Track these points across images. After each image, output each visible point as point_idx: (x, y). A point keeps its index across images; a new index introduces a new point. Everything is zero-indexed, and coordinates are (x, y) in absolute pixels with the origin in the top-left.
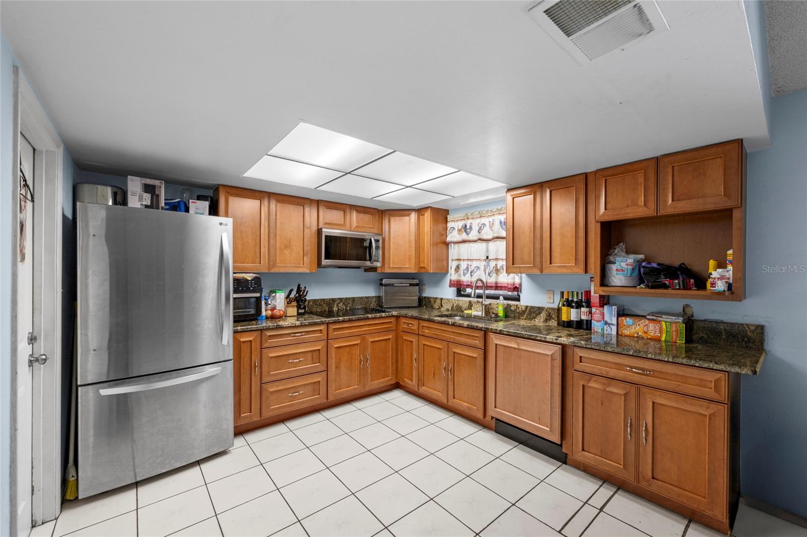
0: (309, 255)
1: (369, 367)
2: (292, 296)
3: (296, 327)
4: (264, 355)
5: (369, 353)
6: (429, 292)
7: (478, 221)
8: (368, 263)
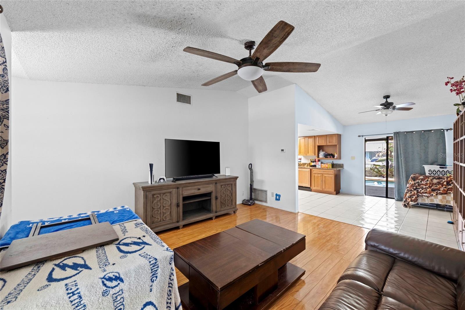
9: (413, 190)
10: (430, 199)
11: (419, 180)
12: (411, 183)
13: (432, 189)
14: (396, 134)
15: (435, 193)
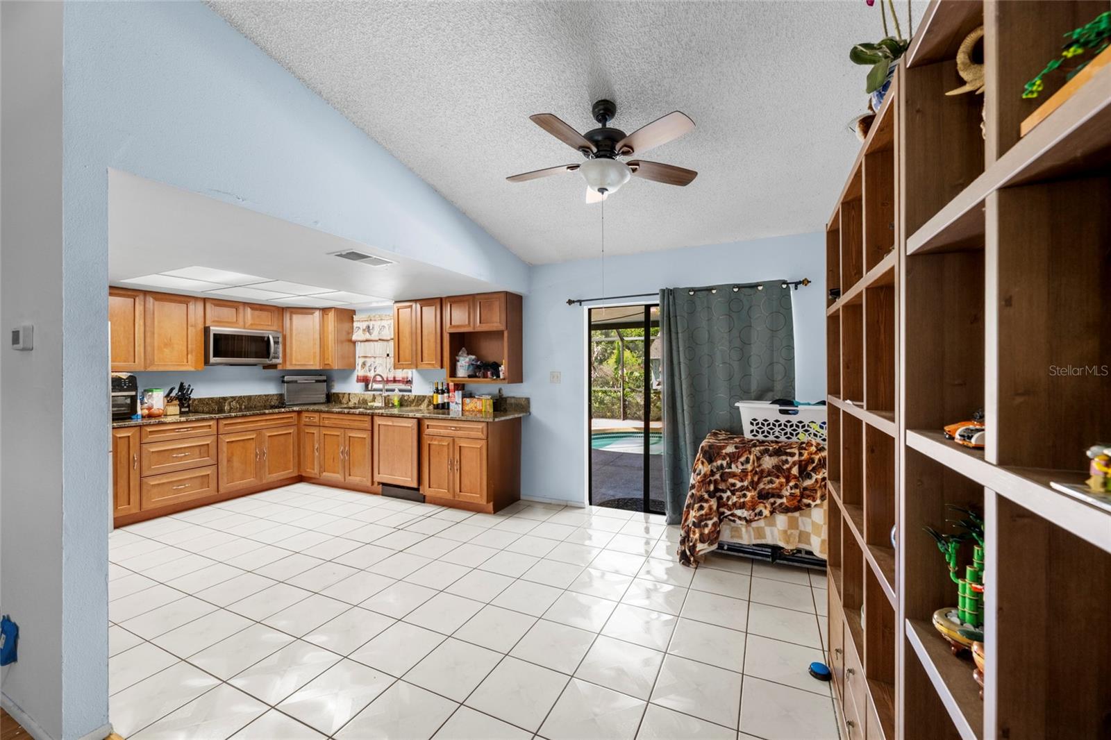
0: (194, 354)
1: (267, 461)
2: (173, 394)
3: (181, 422)
4: (143, 450)
5: (267, 446)
6: (338, 388)
7: (379, 323)
8: (267, 361)
9: (706, 496)
10: (753, 528)
11: (724, 459)
12: (700, 471)
13: (758, 493)
14: (666, 295)
15: (767, 505)
